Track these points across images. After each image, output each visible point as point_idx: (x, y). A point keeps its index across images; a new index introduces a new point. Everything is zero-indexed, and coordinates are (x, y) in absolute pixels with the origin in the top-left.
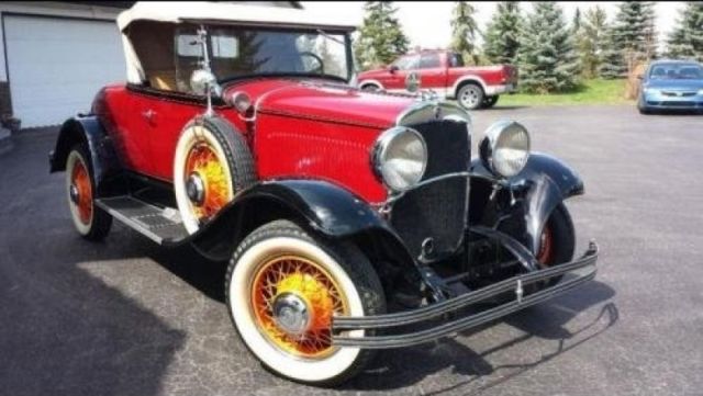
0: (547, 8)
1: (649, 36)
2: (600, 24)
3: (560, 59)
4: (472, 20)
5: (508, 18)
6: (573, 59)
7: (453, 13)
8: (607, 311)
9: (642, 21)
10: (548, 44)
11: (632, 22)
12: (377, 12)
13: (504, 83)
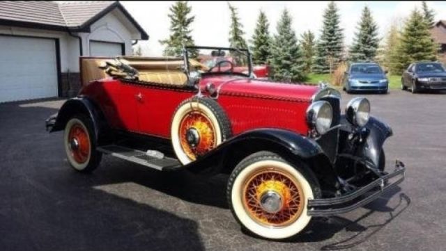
0: (285, 32)
1: (339, 49)
2: (311, 41)
3: (294, 62)
4: (241, 39)
5: (262, 38)
6: (301, 63)
7: (230, 33)
8: (403, 198)
9: (335, 40)
10: (288, 54)
11: (330, 40)
12: (179, 32)
13: (267, 76)
